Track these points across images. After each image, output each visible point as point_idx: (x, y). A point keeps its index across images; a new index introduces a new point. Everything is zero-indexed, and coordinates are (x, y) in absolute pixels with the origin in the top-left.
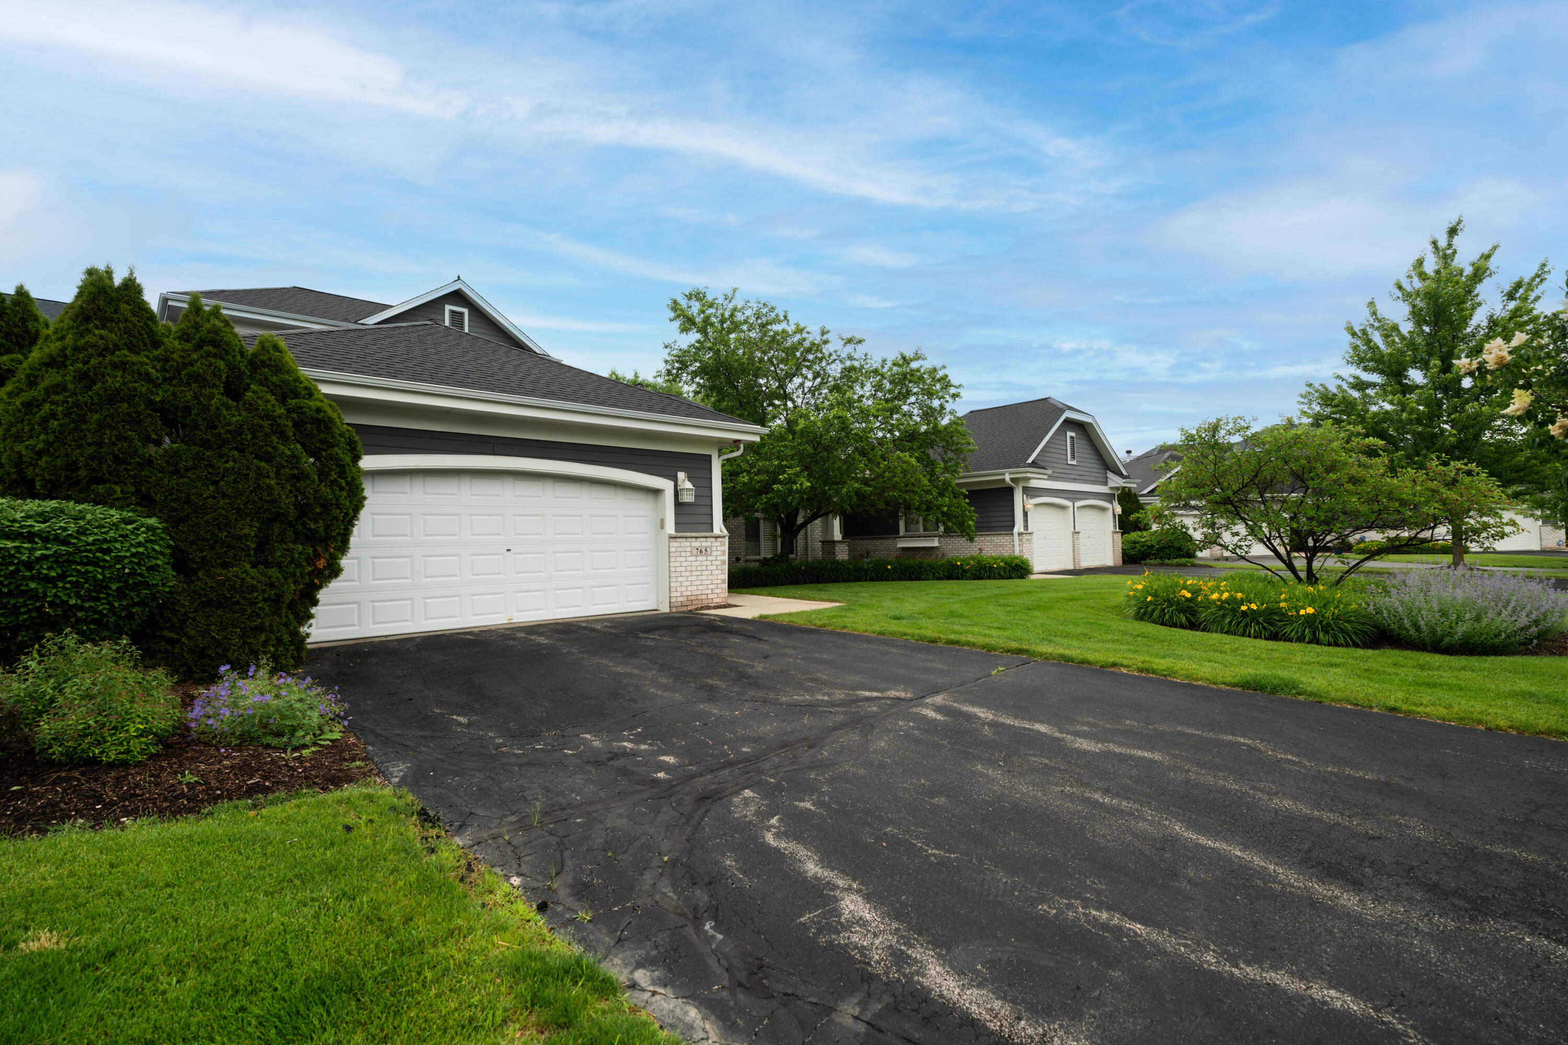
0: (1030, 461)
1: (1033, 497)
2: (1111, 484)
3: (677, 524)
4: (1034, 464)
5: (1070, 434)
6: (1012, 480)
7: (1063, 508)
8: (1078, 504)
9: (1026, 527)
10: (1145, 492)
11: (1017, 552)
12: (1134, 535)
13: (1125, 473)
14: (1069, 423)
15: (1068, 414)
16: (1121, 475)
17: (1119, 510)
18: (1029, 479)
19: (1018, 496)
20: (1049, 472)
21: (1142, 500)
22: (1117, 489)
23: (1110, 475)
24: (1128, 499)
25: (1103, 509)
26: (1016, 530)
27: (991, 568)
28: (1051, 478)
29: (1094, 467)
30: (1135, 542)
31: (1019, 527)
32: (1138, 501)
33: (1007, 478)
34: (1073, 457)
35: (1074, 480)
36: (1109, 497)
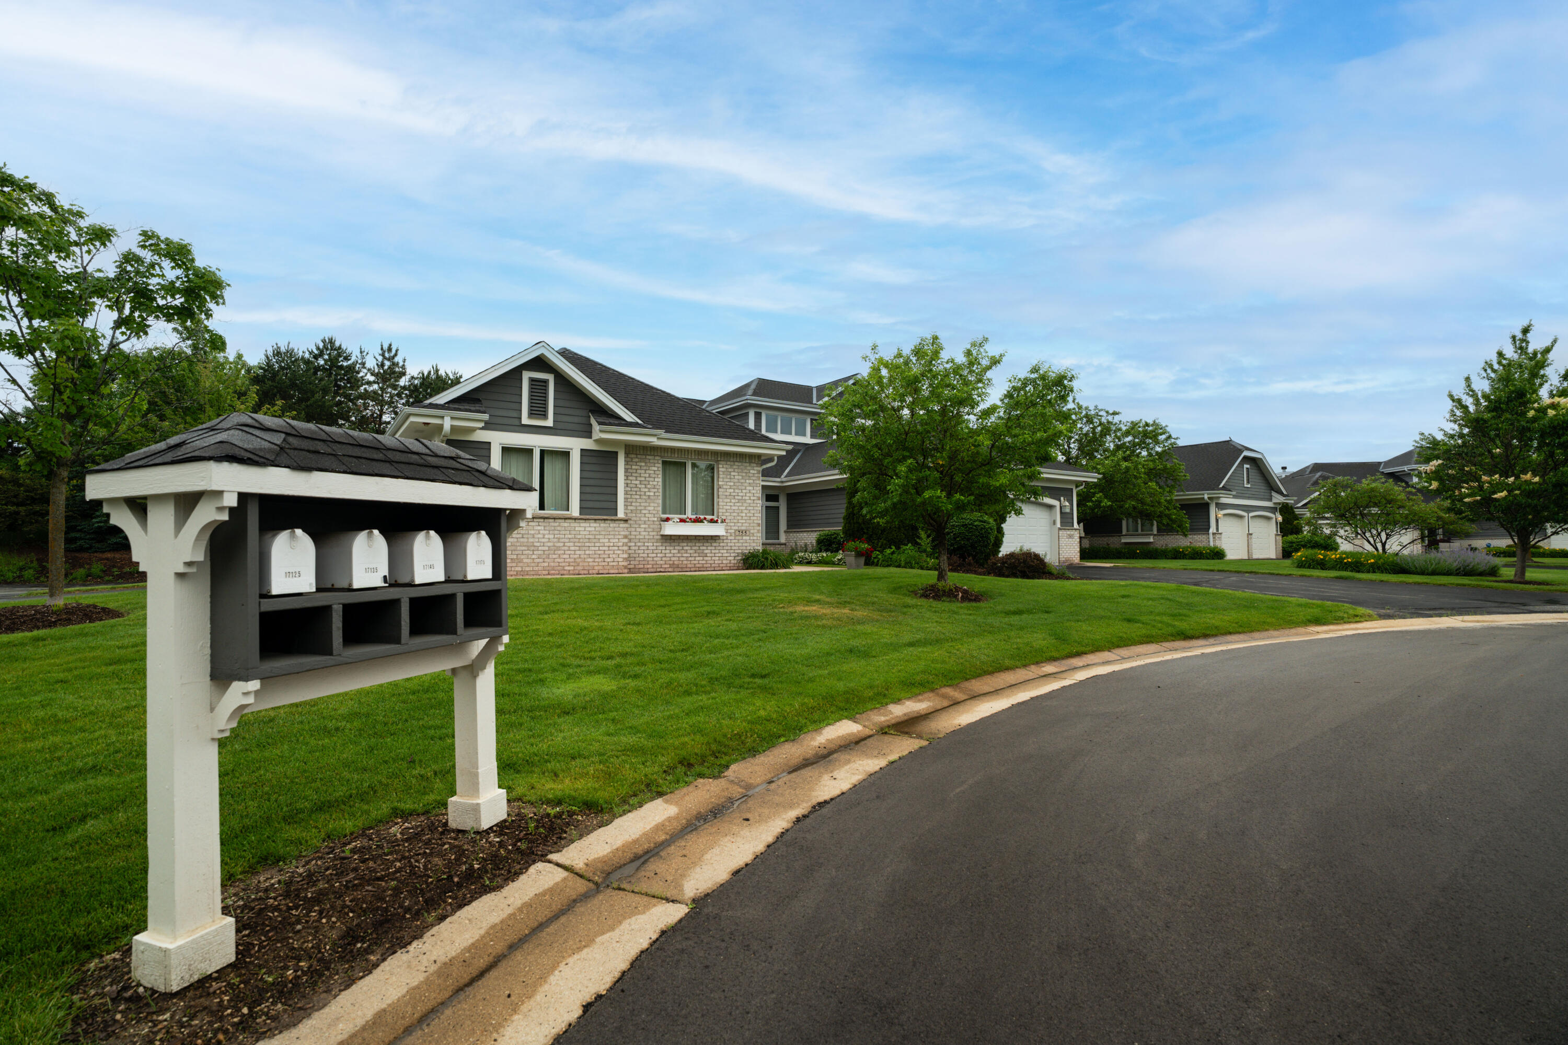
0: (1221, 486)
1: (1222, 509)
2: (1275, 500)
3: (1061, 522)
4: (1224, 488)
5: (1246, 466)
6: (1209, 498)
7: (1241, 517)
8: (1252, 514)
9: (1217, 529)
10: (1300, 505)
11: (1212, 544)
12: (1291, 538)
13: (1285, 493)
14: (1247, 459)
15: (1246, 453)
16: (1281, 493)
17: (1280, 519)
18: (1219, 498)
19: (1213, 510)
20: (1234, 493)
21: (1297, 511)
22: (1279, 504)
23: (1274, 494)
24: (1286, 510)
25: (1269, 518)
26: (1211, 531)
27: (1201, 553)
28: (1235, 497)
29: (1262, 488)
30: (1292, 543)
31: (1213, 529)
32: (1294, 512)
33: (1206, 497)
34: (1248, 482)
35: (1249, 498)
36: (1273, 510)
